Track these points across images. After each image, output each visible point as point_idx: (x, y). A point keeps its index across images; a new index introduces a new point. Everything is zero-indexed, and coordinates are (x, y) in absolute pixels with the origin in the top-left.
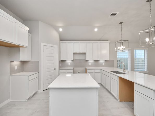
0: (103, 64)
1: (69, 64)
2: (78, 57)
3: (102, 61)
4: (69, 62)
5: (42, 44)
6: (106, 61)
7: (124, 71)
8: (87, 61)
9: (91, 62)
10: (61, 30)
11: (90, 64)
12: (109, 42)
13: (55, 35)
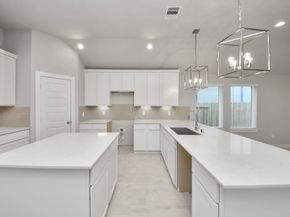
0: (169, 113)
1: (104, 113)
2: (120, 101)
3: (167, 109)
4: (103, 109)
5: (38, 74)
6: (174, 107)
7: (196, 128)
8: (138, 108)
9: (146, 108)
10: (81, 46)
11: (144, 113)
12: (178, 71)
13: (70, 57)
